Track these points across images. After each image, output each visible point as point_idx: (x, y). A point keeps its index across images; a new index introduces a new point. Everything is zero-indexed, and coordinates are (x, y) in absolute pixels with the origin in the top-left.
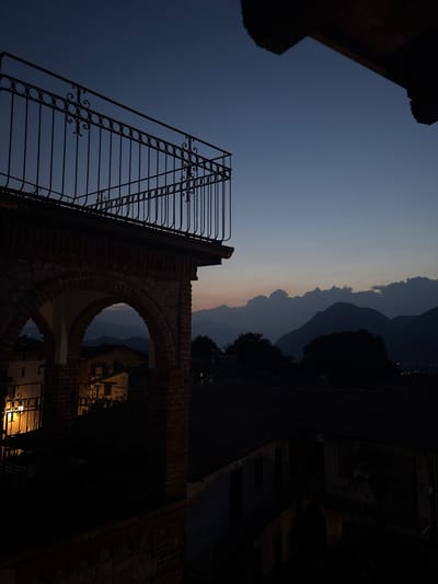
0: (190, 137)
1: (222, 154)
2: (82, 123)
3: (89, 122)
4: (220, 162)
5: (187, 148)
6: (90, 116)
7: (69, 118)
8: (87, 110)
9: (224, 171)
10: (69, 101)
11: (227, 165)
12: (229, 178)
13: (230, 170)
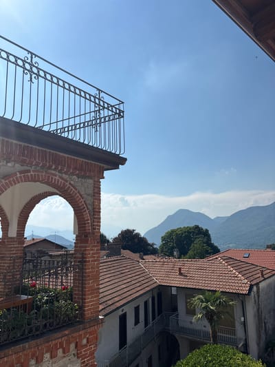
0: (99, 90)
1: (118, 102)
2: (34, 76)
3: (38, 75)
4: (117, 107)
5: (98, 97)
6: (38, 72)
7: (26, 71)
8: (36, 67)
9: (120, 113)
10: (25, 61)
11: (122, 109)
12: (123, 117)
13: (123, 112)
